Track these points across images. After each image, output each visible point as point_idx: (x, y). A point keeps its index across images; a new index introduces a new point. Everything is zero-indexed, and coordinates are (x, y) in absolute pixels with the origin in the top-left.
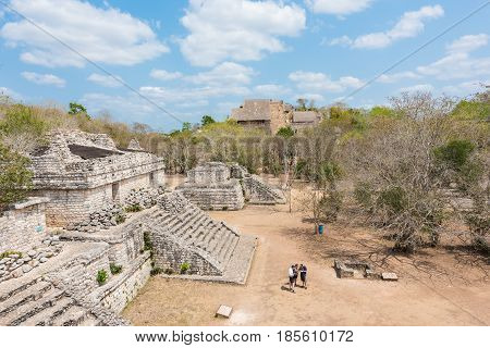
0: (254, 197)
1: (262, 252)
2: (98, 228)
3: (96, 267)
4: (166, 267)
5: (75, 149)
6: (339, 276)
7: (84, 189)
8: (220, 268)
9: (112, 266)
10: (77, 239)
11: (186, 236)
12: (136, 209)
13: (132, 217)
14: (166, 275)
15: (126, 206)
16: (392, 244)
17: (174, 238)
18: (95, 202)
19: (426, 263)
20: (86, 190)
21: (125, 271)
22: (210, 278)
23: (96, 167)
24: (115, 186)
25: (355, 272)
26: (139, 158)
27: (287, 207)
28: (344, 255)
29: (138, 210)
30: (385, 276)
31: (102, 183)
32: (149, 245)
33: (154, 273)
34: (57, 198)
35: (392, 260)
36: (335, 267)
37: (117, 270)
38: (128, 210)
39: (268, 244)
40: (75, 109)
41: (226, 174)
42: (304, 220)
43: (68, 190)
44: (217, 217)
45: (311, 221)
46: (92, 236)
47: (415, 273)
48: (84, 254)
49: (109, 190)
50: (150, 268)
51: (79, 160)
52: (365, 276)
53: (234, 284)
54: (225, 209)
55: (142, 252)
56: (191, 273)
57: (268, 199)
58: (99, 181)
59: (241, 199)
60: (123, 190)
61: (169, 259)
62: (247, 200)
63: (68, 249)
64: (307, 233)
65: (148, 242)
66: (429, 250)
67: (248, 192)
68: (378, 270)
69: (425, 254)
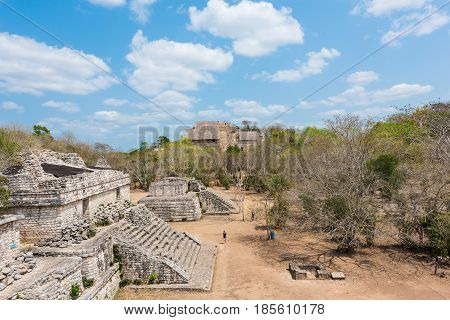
0: (210, 209)
1: (222, 259)
2: (70, 243)
3: (69, 282)
4: (134, 278)
5: (47, 168)
6: (294, 277)
7: (57, 205)
8: (186, 276)
9: (84, 280)
10: (49, 254)
11: (153, 247)
12: (105, 222)
13: (101, 231)
14: (134, 286)
15: (95, 220)
16: (335, 246)
17: (142, 249)
18: (67, 217)
19: (366, 262)
20: (59, 206)
21: (97, 284)
22: (177, 286)
23: (68, 185)
24: (85, 202)
25: (308, 273)
26: (108, 175)
27: (240, 216)
28: (295, 258)
29: (107, 223)
30: (334, 275)
31: (74, 199)
32: (118, 257)
33: (123, 284)
34: (29, 215)
35: (338, 261)
36: (289, 270)
37: (88, 284)
38: (98, 224)
39: (228, 251)
40: (39, 131)
41: (185, 188)
42: (257, 228)
43: (40, 207)
44: (179, 228)
45: (264, 228)
46: (65, 251)
47: (359, 271)
48: (58, 269)
49: (80, 206)
50: (119, 280)
51: (53, 178)
52: (317, 276)
53: (200, 290)
54: (184, 220)
55: (111, 264)
56: (158, 283)
57: (223, 209)
58: (71, 197)
59: (198, 210)
60: (93, 205)
61: (138, 269)
62: (204, 211)
63: (41, 264)
64: (261, 239)
65: (117, 255)
66: (366, 250)
67: (204, 204)
68: (328, 271)
69: (364, 253)
